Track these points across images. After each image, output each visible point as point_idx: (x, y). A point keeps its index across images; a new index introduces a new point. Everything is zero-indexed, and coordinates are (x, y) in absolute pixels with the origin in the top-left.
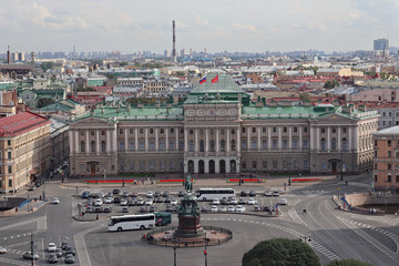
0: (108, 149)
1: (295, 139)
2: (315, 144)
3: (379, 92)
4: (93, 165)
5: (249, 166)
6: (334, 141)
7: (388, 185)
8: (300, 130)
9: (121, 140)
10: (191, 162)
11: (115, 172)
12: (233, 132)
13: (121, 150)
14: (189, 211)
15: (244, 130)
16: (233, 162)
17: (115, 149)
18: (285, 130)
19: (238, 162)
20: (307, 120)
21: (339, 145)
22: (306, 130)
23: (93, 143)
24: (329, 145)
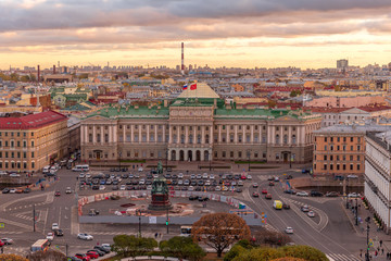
0: (110, 141)
1: (256, 135)
2: (271, 139)
3: (327, 100)
4: (98, 153)
5: (220, 156)
6: (286, 137)
7: (324, 172)
8: (260, 128)
9: (120, 134)
10: (174, 152)
11: (115, 158)
12: (207, 129)
13: (120, 141)
14: (159, 190)
15: (216, 127)
16: (206, 152)
17: (115, 140)
18: (248, 128)
19: (210, 151)
20: (265, 120)
21: (290, 141)
22: (264, 128)
23: (99, 135)
24: (281, 141)
